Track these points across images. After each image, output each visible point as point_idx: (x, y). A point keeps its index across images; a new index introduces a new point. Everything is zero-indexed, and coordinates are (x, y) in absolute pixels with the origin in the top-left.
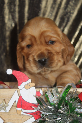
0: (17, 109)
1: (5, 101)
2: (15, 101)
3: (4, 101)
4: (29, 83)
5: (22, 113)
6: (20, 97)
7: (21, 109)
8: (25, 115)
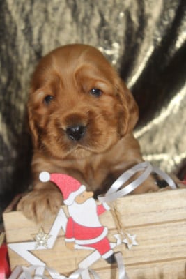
0: (67, 240)
1: (43, 230)
2: (62, 228)
3: (41, 231)
4: (81, 194)
5: (76, 247)
6: (70, 220)
7: (73, 240)
8: (80, 250)
